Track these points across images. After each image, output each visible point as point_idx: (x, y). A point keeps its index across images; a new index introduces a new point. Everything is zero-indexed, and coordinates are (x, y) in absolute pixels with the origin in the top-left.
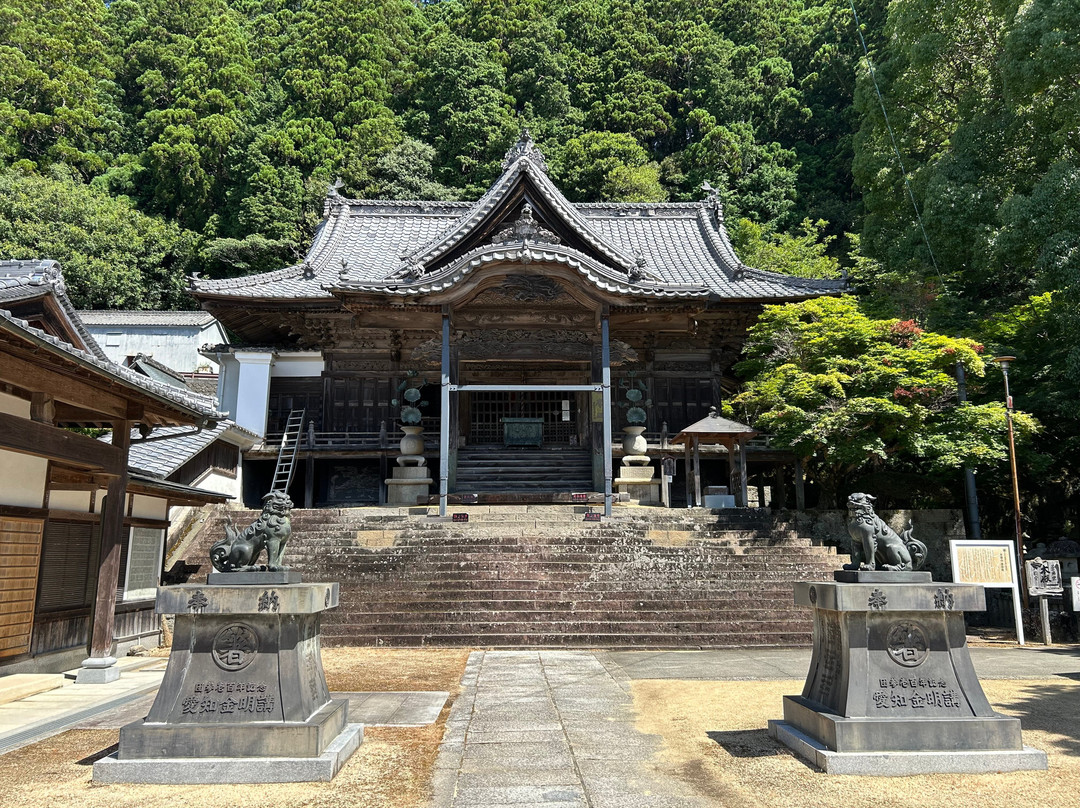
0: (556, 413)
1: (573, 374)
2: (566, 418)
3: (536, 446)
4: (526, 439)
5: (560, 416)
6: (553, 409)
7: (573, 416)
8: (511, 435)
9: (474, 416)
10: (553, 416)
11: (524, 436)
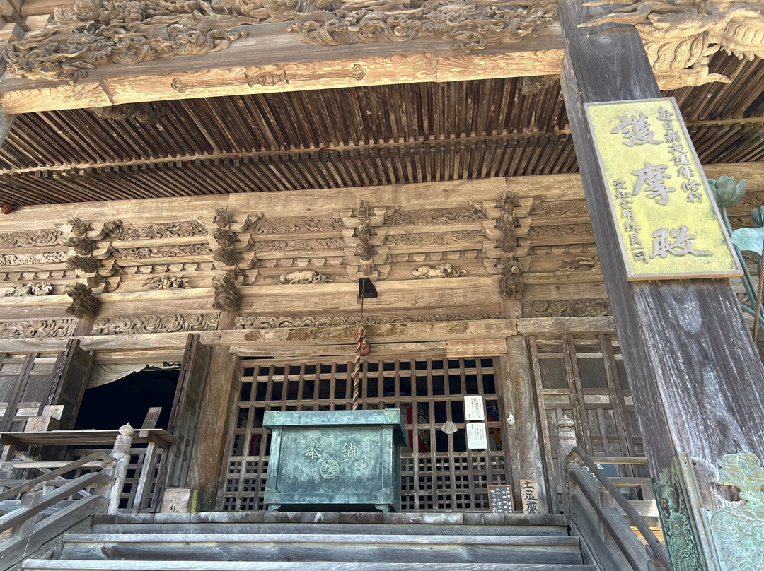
0: (450, 428)
1: (488, 327)
2: (477, 438)
3: (371, 508)
4: (339, 482)
5: (461, 438)
6: (441, 419)
7: (496, 436)
8: (289, 469)
9: (238, 440)
10: (441, 437)
11: (332, 472)
